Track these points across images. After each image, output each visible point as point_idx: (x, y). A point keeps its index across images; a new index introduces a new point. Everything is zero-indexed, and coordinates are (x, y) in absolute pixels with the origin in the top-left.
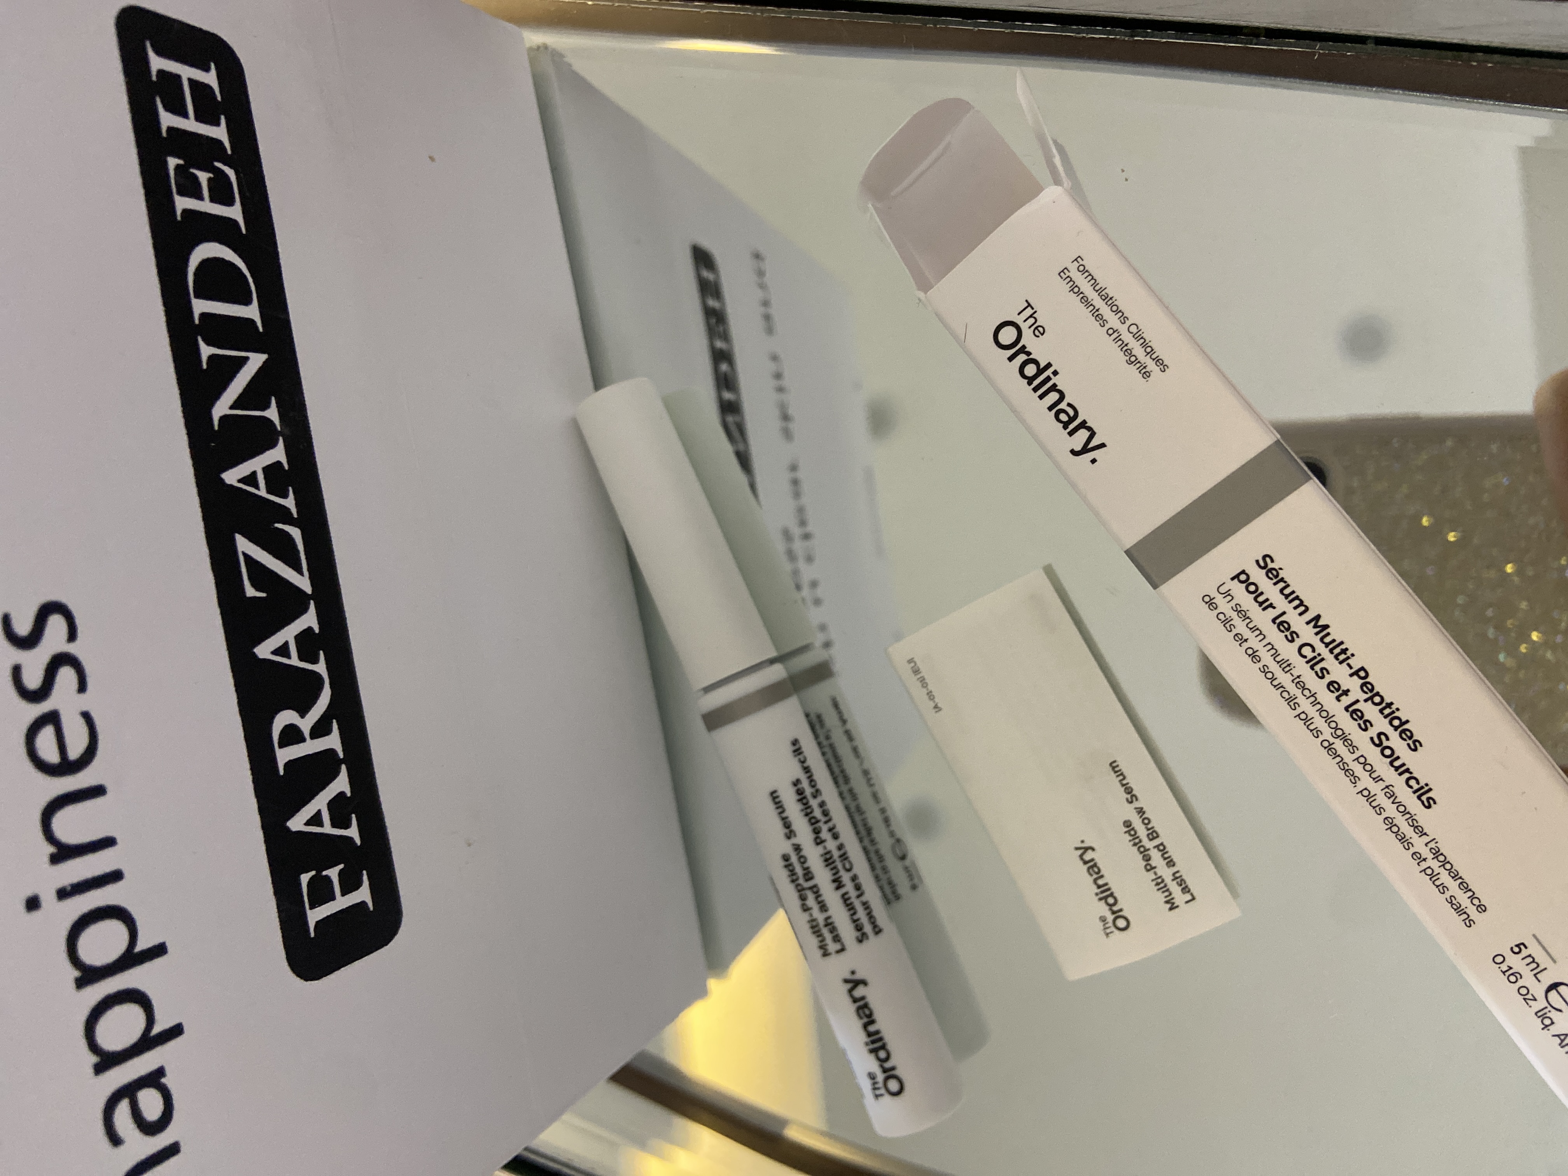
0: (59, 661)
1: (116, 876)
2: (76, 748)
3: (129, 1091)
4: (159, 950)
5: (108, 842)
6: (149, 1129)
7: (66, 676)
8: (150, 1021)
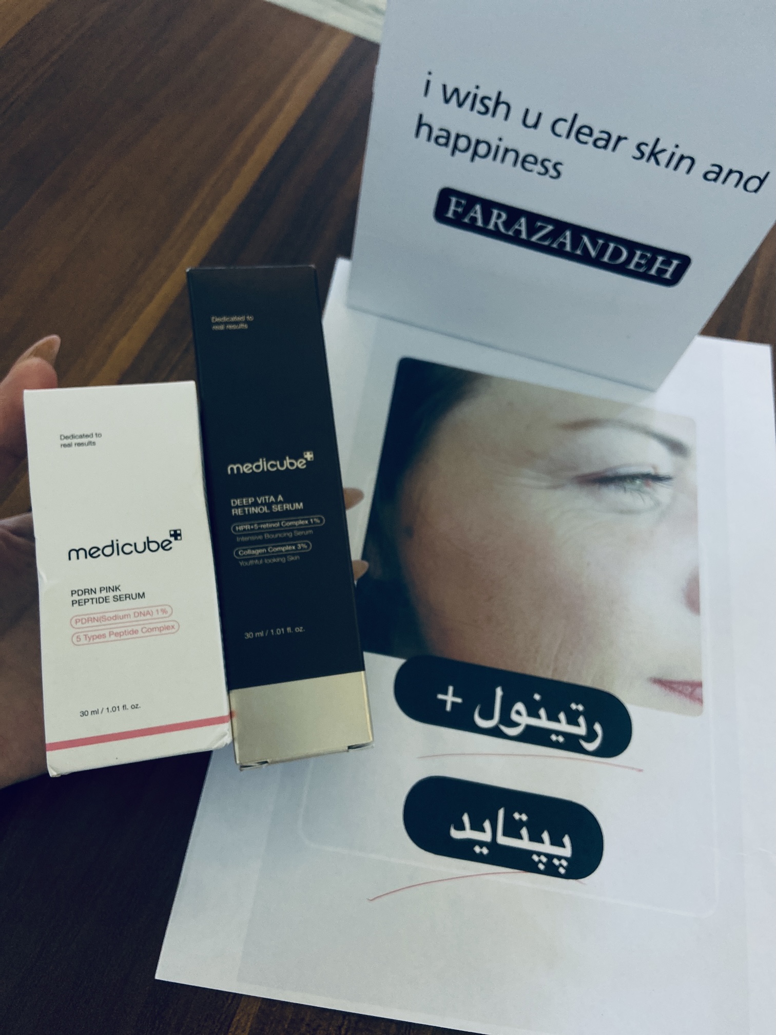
0: (547, 170)
1: (494, 159)
2: (527, 165)
4: (472, 160)
7: (543, 170)
8: (459, 150)
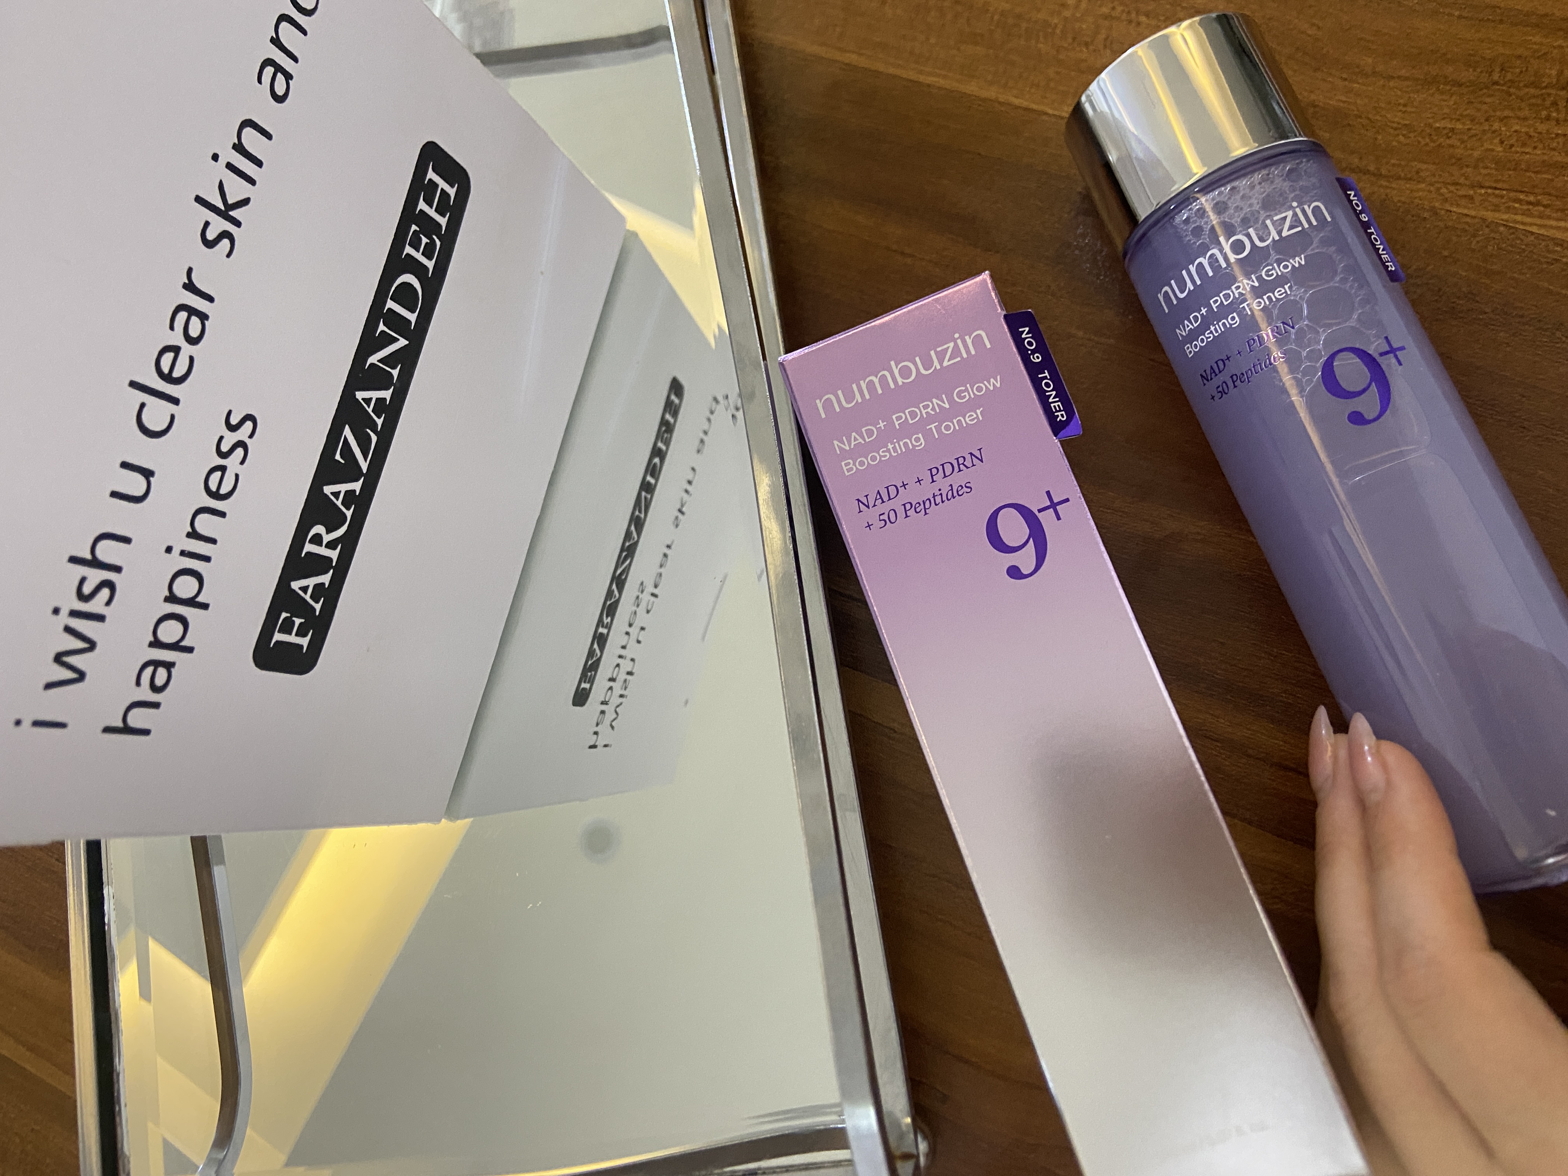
0: (240, 444)
1: (207, 559)
2: (225, 489)
3: (157, 664)
4: (205, 606)
5: (213, 541)
6: (155, 689)
7: (239, 453)
8: (183, 638)
